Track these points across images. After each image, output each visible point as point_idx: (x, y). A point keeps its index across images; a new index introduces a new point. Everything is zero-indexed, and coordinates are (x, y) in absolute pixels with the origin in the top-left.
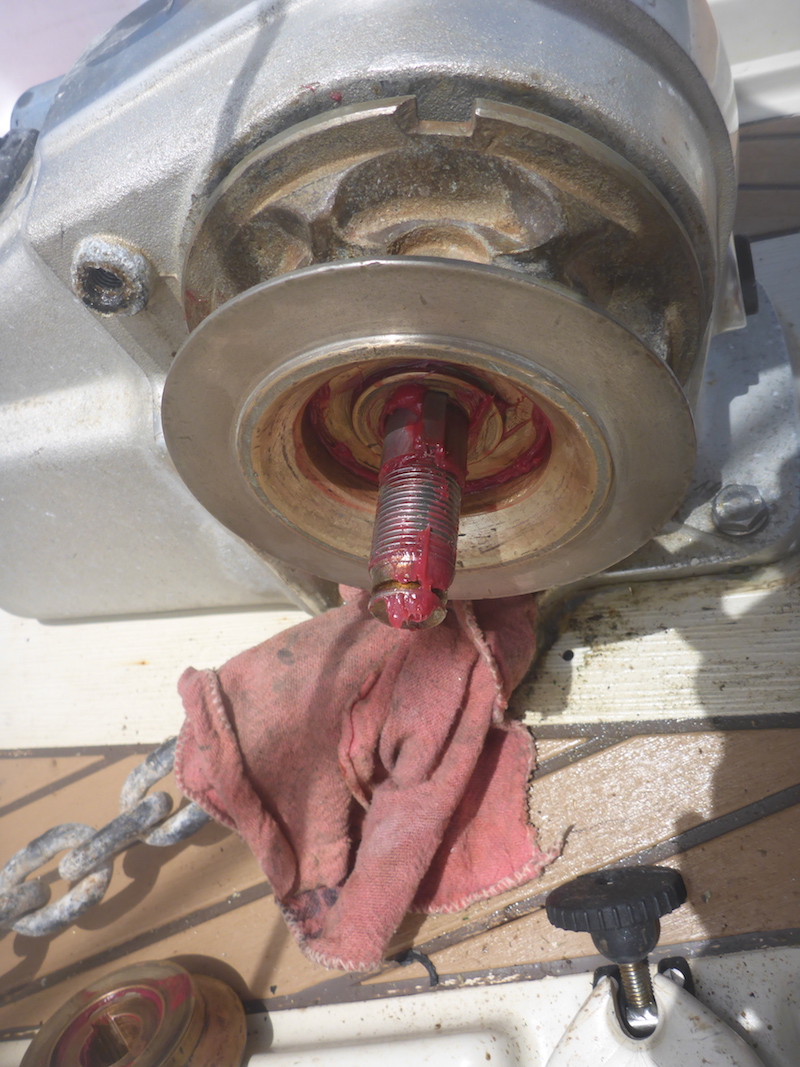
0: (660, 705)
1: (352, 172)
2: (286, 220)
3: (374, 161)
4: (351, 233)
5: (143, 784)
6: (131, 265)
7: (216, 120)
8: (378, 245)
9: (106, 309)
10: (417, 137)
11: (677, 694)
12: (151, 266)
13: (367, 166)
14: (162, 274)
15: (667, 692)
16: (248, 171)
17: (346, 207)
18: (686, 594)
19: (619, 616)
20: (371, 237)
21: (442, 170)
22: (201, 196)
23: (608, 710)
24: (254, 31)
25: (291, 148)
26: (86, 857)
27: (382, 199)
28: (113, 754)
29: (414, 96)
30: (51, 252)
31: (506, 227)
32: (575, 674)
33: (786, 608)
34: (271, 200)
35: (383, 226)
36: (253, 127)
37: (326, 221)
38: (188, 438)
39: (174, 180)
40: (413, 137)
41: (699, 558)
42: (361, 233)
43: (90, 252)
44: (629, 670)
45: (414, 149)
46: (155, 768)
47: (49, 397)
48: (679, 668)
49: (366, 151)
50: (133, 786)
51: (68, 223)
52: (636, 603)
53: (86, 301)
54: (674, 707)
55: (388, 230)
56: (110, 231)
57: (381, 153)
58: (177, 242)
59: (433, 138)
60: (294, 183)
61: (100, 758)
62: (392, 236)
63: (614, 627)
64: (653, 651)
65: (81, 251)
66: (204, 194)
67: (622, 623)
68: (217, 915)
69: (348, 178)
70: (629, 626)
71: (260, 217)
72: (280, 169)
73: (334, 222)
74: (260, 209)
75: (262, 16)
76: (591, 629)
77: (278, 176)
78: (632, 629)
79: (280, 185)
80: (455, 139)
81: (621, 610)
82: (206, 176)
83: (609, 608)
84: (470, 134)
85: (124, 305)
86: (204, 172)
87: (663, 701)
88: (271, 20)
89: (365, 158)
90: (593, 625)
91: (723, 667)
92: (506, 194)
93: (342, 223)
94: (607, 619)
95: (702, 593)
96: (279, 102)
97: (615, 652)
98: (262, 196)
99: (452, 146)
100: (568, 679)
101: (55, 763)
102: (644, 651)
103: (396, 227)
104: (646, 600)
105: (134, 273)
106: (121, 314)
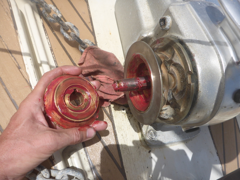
0: (117, 126)
1: (181, 65)
2: (173, 55)
3: (183, 68)
4: (172, 67)
5: (88, 43)
6: (167, 27)
7: (190, 38)
8: (171, 71)
9: (160, 23)
10: (187, 75)
12: (168, 30)
13: (182, 67)
14: (168, 32)
15: (120, 127)
16: (180, 47)
17: (176, 65)
18: (137, 128)
19: (132, 117)
20: (172, 70)
21: (184, 79)
22: (178, 38)
23: (115, 118)
24: (208, 41)
25: (183, 54)
26: (74, 37)
27: (178, 70)
28: (93, 33)
29: (193, 73)
30: (168, 11)
31: (177, 91)
32: (121, 111)
34: (176, 52)
35: (174, 71)
36: (188, 46)
37: (173, 63)
39: (180, 33)
40: (187, 74)
42: (172, 68)
43: (168, 19)
44: (122, 120)
45: (186, 74)
46: (91, 44)
47: (150, 10)
48: (124, 128)
49: (184, 67)
50: (87, 41)
51: (172, 14)
53: (160, 20)
54: (117, 128)
55: (174, 72)
56: (172, 22)
57: (184, 69)
58: (172, 34)
59: (187, 77)
60: (179, 55)
61: (92, 31)
62: (173, 73)
63: (130, 117)
65: (168, 17)
68: (71, 60)
69: (180, 65)
71: (174, 50)
72: (180, 53)
73: (173, 64)
74: (175, 50)
75: (211, 42)
77: (179, 53)
78: (130, 119)
79: (178, 53)
80: (188, 81)
82: (181, 39)
83: (133, 115)
84: (189, 83)
85: (161, 26)
88: (210, 44)
89: (183, 67)
90: (130, 113)
91: (125, 135)
92: (182, 90)
93: (173, 65)
94: (131, 115)
96: (192, 50)
97: (125, 117)
98: (177, 50)
99: (187, 80)
100: (119, 110)
101: (90, 23)
103: (175, 73)
104: (135, 121)
105: (166, 28)
106: (160, 26)
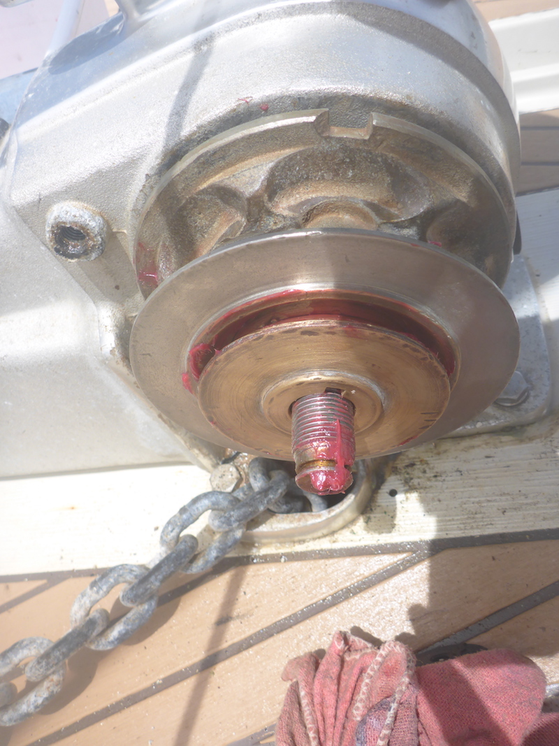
0: (462, 526)
1: (280, 162)
2: (226, 195)
3: (295, 155)
4: (276, 206)
5: (88, 605)
6: (94, 224)
7: (166, 120)
8: (297, 215)
9: (72, 256)
10: (329, 138)
11: (474, 518)
12: (107, 224)
13: (291, 158)
14: (115, 230)
15: (466, 516)
16: (198, 158)
17: (274, 187)
18: (473, 447)
19: (427, 463)
20: (291, 208)
21: (343, 162)
22: (153, 175)
23: (425, 531)
24: (190, 56)
25: (234, 143)
26: (48, 664)
27: (298, 181)
28: (53, 579)
29: (328, 109)
30: (29, 215)
31: (387, 203)
32: (399, 506)
33: (543, 455)
34: (215, 179)
35: (298, 201)
36: (199, 127)
37: (261, 196)
38: (149, 354)
39: (132, 163)
40: (326, 138)
41: (482, 422)
42: (285, 206)
43: (63, 215)
44: (438, 503)
45: (325, 146)
46: (97, 592)
47: (11, 316)
48: (472, 499)
49: (290, 146)
50: (81, 607)
51: (45, 193)
52: (439, 454)
53: (57, 251)
54: (472, 528)
55: (302, 204)
56: (78, 199)
57: (301, 148)
58: (130, 207)
59: (340, 139)
60: (233, 168)
61: (44, 581)
62: (306, 208)
63: (424, 472)
64: (454, 488)
65: (55, 214)
66: (156, 174)
67: (430, 469)
68: (145, 698)
69: (276, 166)
70: (434, 471)
71: (204, 191)
72: (223, 158)
73: (266, 197)
74: (205, 185)
75: (197, 46)
76: (408, 474)
77: (222, 163)
78: (437, 473)
79: (222, 169)
80: (356, 140)
81: (428, 459)
82: (159, 161)
83: (419, 458)
84: (367, 138)
85: (86, 253)
86: (157, 158)
87: (463, 524)
88: (204, 48)
89: (288, 152)
90: (409, 470)
91: (503, 498)
92: (388, 179)
93: (271, 198)
94: (418, 466)
95: (484, 446)
96: (221, 108)
97: (427, 490)
98: (208, 177)
99: (353, 146)
100: (394, 510)
101: (7, 588)
102: (447, 488)
103: (307, 201)
104: (445, 451)
105: (97, 229)
106: (83, 260)
